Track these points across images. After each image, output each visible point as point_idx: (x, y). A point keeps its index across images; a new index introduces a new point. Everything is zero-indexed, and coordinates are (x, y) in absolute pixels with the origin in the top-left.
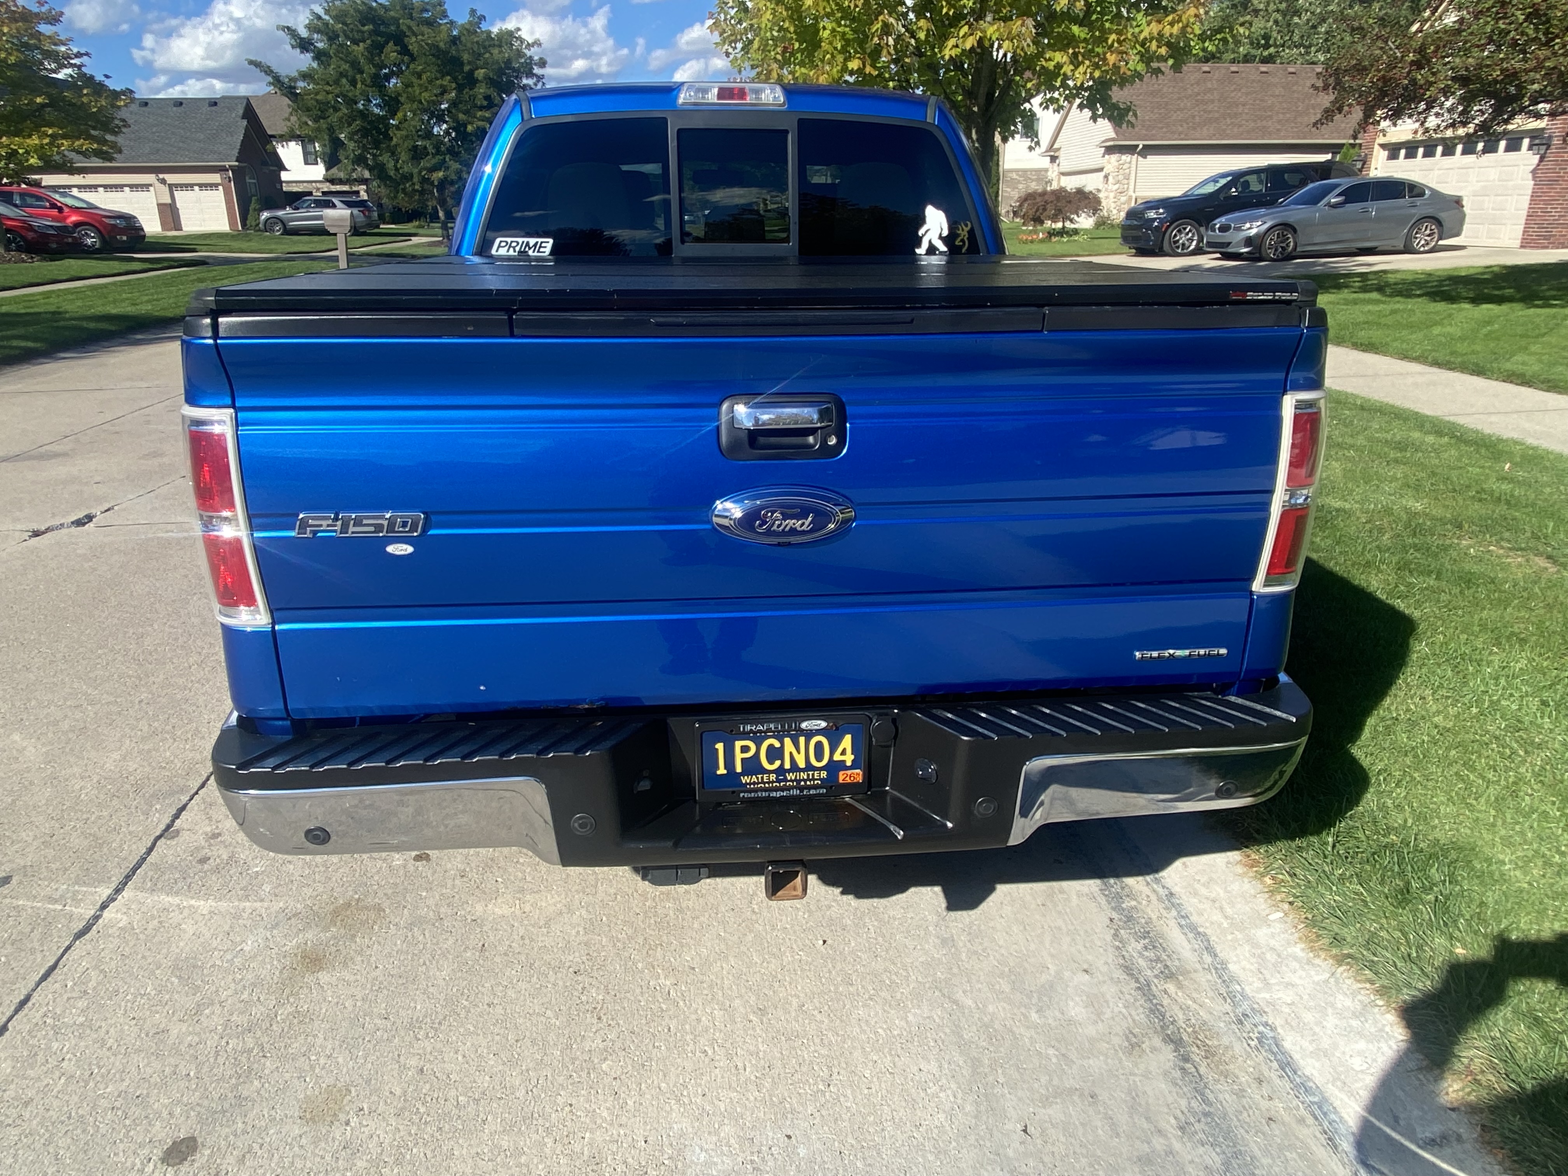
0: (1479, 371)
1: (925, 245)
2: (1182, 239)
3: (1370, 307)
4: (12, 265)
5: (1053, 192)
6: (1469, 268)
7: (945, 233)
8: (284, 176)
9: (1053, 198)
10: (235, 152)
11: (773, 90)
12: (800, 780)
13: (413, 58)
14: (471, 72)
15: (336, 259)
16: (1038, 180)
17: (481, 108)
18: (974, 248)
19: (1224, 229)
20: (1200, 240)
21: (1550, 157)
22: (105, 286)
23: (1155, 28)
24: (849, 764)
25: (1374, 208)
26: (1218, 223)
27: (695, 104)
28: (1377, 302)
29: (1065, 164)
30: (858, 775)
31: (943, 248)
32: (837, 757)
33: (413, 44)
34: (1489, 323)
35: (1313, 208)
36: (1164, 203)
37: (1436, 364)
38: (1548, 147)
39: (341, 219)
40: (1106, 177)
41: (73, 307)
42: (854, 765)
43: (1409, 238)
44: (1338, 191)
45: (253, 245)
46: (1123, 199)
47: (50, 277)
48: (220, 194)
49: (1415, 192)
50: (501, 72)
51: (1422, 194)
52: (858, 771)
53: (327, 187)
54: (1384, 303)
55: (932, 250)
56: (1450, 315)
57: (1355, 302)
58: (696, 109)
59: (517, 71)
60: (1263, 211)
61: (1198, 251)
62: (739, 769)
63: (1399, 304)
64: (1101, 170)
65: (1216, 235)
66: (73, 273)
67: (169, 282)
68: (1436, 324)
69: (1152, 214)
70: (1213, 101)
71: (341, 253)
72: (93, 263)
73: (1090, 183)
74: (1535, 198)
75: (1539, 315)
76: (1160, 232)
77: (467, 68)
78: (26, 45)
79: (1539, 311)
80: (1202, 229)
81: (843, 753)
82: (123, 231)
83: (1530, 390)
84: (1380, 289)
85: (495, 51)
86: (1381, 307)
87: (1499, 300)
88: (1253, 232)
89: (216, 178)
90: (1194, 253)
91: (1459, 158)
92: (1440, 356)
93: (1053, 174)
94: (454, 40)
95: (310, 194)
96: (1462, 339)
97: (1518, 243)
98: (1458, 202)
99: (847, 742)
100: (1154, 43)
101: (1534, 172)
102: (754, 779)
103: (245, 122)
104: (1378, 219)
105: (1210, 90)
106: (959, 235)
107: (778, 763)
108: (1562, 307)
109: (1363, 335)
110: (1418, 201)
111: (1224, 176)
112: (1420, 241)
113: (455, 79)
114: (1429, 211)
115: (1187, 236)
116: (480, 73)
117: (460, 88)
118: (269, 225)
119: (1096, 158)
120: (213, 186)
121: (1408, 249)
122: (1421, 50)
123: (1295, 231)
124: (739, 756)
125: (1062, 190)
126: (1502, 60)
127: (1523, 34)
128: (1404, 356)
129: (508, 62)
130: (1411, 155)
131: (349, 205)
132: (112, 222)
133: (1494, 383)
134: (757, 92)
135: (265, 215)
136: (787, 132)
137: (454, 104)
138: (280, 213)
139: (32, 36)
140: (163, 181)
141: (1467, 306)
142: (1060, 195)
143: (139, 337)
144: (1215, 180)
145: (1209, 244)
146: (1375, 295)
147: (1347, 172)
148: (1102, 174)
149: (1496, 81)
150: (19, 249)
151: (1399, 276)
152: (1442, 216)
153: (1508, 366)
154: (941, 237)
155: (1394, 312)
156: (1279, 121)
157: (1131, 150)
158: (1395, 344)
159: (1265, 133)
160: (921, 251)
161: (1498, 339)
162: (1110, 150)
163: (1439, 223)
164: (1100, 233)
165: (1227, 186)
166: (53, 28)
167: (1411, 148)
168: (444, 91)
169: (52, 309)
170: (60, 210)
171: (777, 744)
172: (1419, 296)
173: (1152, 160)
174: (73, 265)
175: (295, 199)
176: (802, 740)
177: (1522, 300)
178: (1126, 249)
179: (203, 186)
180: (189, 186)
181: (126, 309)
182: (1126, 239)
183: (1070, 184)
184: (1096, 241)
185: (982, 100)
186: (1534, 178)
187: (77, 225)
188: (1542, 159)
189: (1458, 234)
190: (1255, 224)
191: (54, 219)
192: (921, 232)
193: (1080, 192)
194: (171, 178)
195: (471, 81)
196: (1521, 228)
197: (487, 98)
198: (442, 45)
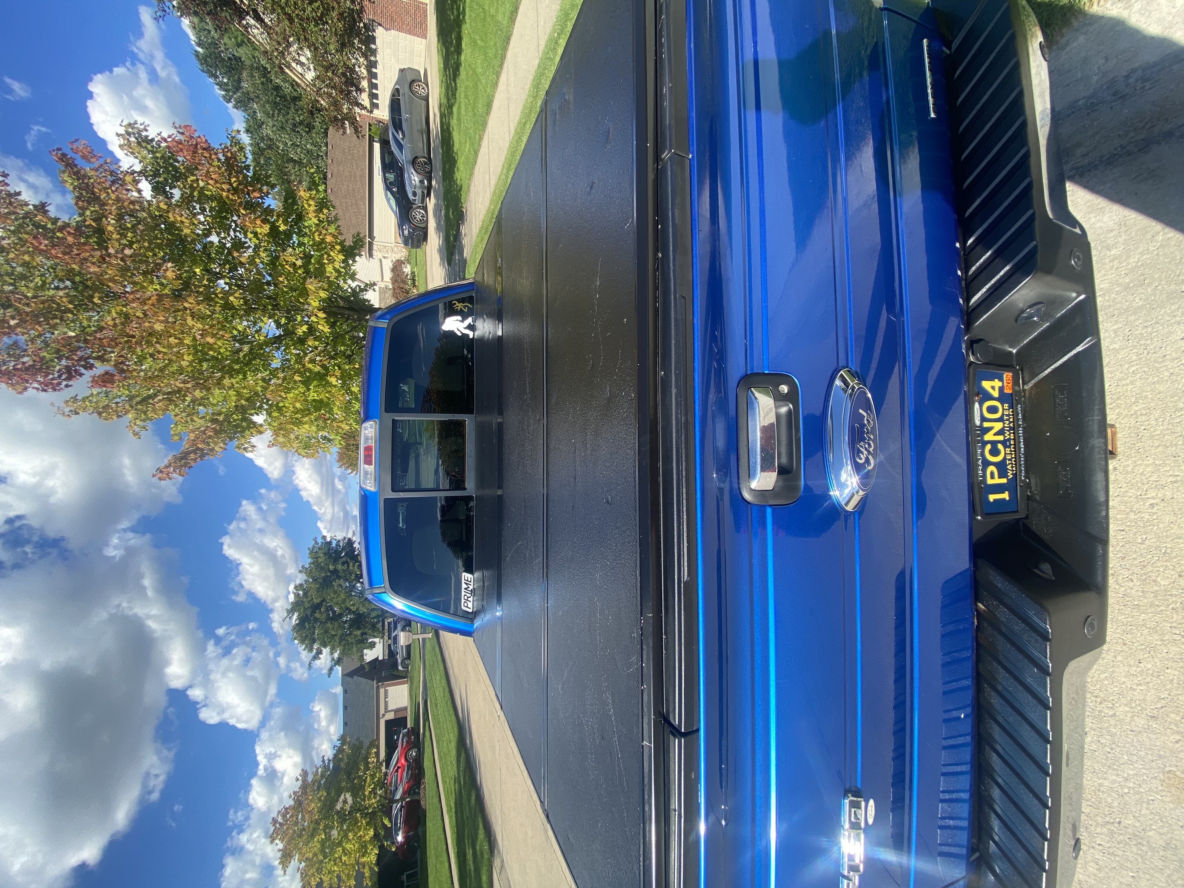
0: (508, 39)
1: (467, 332)
2: (419, 217)
3: (463, 112)
4: (427, 792)
5: (393, 284)
6: (439, 64)
7: (459, 318)
8: (381, 658)
9: (396, 284)
10: (370, 681)
11: (366, 429)
12: (1010, 427)
13: (324, 600)
14: (330, 571)
15: (424, 639)
16: (385, 293)
17: (348, 567)
18: (470, 300)
19: (415, 194)
20: (419, 207)
21: (380, 21)
22: (439, 753)
23: (311, 215)
24: (1000, 384)
25: (405, 116)
26: (411, 197)
27: (375, 480)
28: (459, 108)
29: (377, 278)
30: (1007, 376)
31: (469, 320)
32: (996, 394)
33: (317, 601)
34: (475, 42)
35: (404, 146)
36: (400, 226)
37: (501, 66)
38: (374, 21)
39: (405, 636)
40: (384, 258)
41: (452, 771)
42: (1001, 380)
43: (421, 98)
44: (395, 134)
45: (416, 675)
46: (396, 249)
47: (433, 776)
48: (390, 689)
49: (396, 94)
50: (330, 556)
51: (397, 90)
52: (1004, 376)
53: (386, 637)
54: (460, 104)
55: (471, 327)
56: (470, 66)
57: (459, 120)
58: (378, 479)
59: (329, 549)
60: (406, 176)
61: (425, 209)
62: (1004, 481)
63: (461, 94)
64: (381, 260)
65: (418, 198)
66: (432, 766)
67: (437, 722)
68: (474, 72)
69: (406, 232)
70: (346, 202)
71: (421, 637)
72: (426, 754)
73: (388, 265)
74: (400, 30)
75: (470, 16)
76: (415, 228)
77: (329, 574)
78: (318, 787)
79: (467, 17)
80: (414, 206)
81: (993, 388)
82: (409, 738)
83: (521, 7)
84: (450, 107)
85: (320, 560)
86: (463, 105)
87: (459, 39)
88: (416, 179)
89: (382, 691)
90: (426, 212)
91: (378, 70)
92: (497, 63)
93: (383, 285)
94: (315, 580)
95: (390, 646)
96: (485, 54)
97: (424, 40)
98: (402, 71)
99: (986, 385)
100: (321, 215)
101: (387, 29)
102: (1009, 467)
103: (355, 677)
104: (411, 114)
105: (341, 204)
106: (461, 309)
107: (1000, 446)
108: (465, 2)
109: (481, 109)
110: (401, 92)
111: (386, 195)
112: (422, 92)
113: (334, 580)
114: (407, 86)
115: (418, 214)
116: (331, 567)
117: (339, 577)
118: (405, 666)
119: (374, 263)
120: (386, 692)
121: (426, 99)
122: (327, 69)
123: (416, 157)
124: (997, 481)
125: (392, 279)
126: (332, 21)
127: (318, 8)
128: (496, 85)
129: (325, 554)
130: (376, 96)
131: (395, 628)
132: (405, 743)
133: (516, 29)
134: (367, 439)
135: (400, 668)
136: (393, 420)
137: (346, 580)
138: (399, 661)
139: (314, 784)
140: (384, 715)
141: (463, 57)
142: (394, 280)
143: (468, 741)
144: (388, 200)
145: (422, 202)
146: (455, 109)
147: (386, 129)
148: (383, 260)
149: (344, 26)
150: (419, 788)
151: (443, 97)
152: (409, 80)
153: (505, 22)
154: (462, 321)
155: (466, 96)
156: (357, 168)
157: (371, 244)
158: (488, 90)
159: (362, 176)
160: (471, 334)
161: (486, 34)
162: (371, 255)
163: (413, 81)
164: (413, 261)
165: (392, 193)
166: (310, 774)
167: (373, 96)
168: (340, 585)
169: (452, 782)
170: (399, 768)
171: (989, 447)
172: (456, 84)
173: (375, 234)
174: (427, 764)
175: (392, 654)
176: (986, 425)
177: (460, 27)
178: (423, 247)
179: (386, 696)
180: (386, 703)
181: (453, 745)
182: (418, 246)
183: (388, 275)
184: (418, 263)
185: (351, 313)
186: (390, 29)
187: (406, 760)
188: (380, 25)
189: (419, 72)
190: (413, 178)
191: (403, 771)
192: (459, 334)
193: (393, 270)
194: (382, 711)
195: (335, 572)
196: (416, 38)
197: (343, 564)
198: (317, 586)
